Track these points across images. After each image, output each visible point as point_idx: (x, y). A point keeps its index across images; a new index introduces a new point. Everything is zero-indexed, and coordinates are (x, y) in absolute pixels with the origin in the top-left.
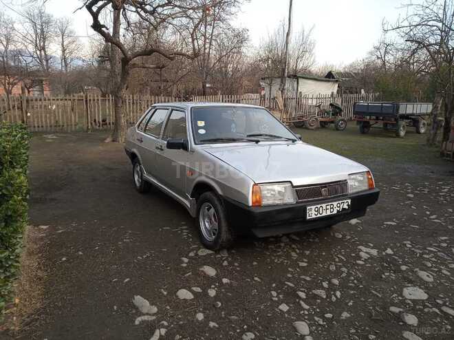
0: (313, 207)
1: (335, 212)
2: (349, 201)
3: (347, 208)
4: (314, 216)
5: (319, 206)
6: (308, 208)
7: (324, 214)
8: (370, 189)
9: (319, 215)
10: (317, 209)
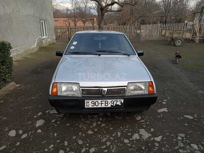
0: (90, 101)
1: (109, 106)
2: (122, 101)
3: (120, 104)
4: (91, 106)
5: (95, 101)
6: (86, 101)
7: (100, 106)
8: (149, 94)
9: (95, 106)
10: (93, 103)
